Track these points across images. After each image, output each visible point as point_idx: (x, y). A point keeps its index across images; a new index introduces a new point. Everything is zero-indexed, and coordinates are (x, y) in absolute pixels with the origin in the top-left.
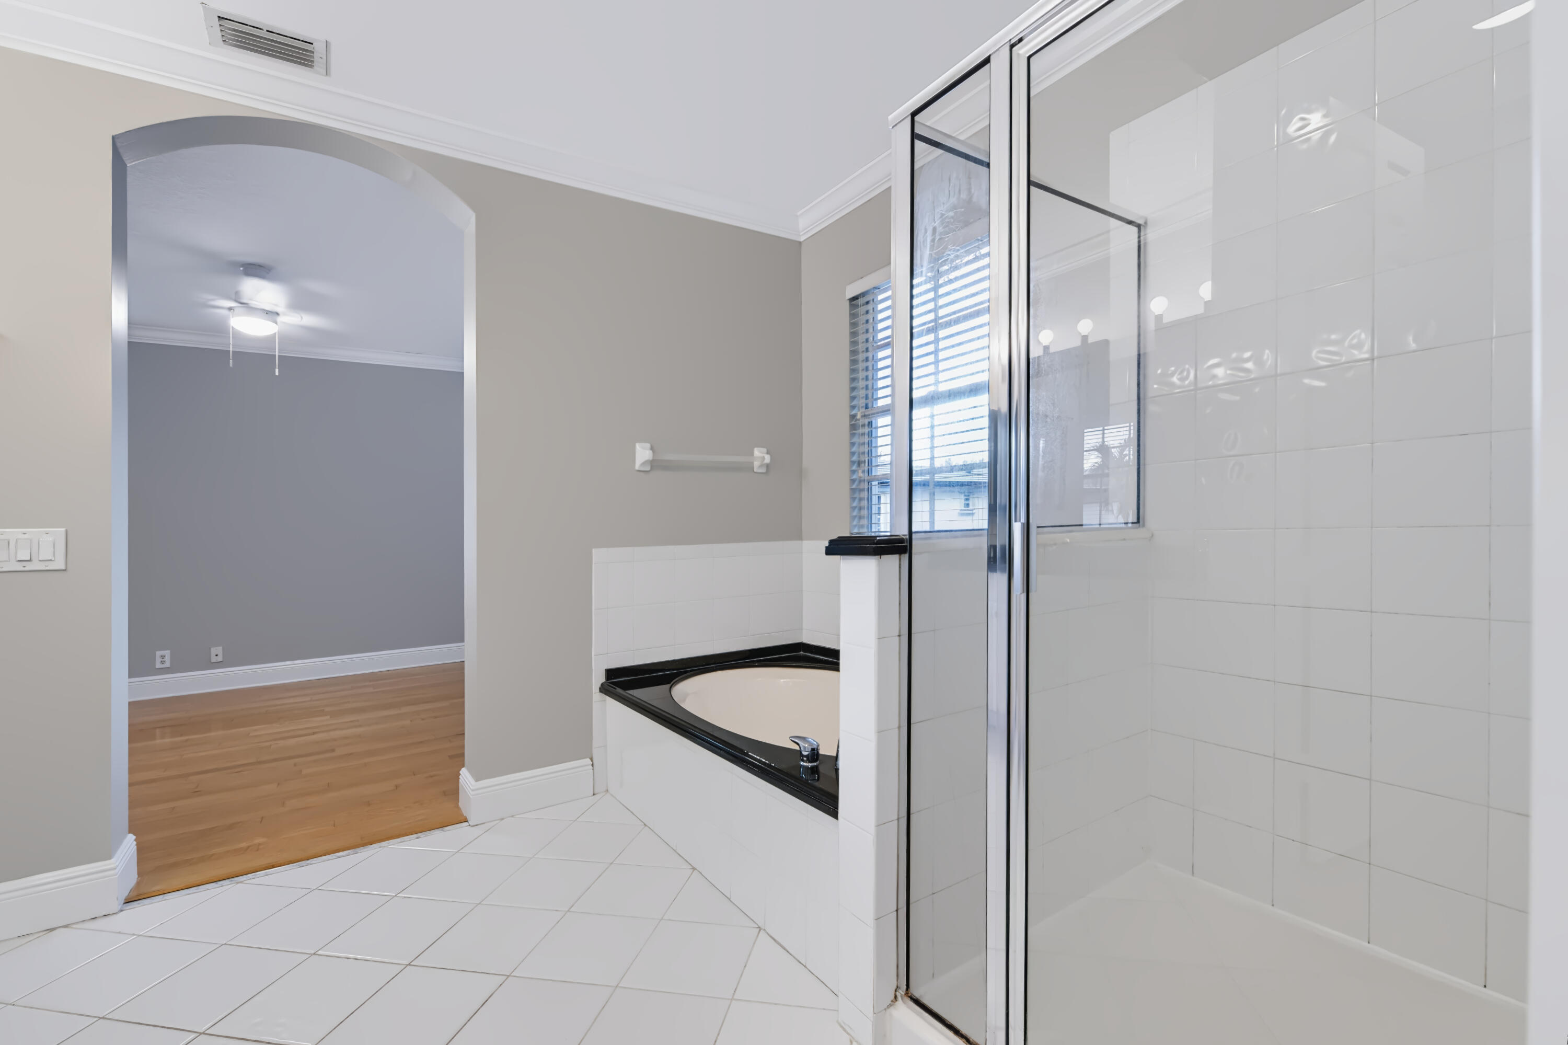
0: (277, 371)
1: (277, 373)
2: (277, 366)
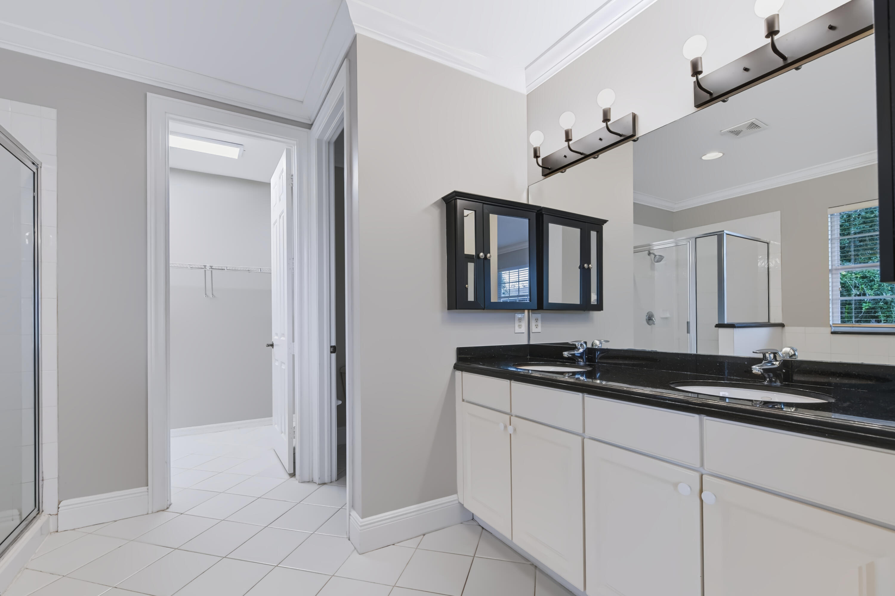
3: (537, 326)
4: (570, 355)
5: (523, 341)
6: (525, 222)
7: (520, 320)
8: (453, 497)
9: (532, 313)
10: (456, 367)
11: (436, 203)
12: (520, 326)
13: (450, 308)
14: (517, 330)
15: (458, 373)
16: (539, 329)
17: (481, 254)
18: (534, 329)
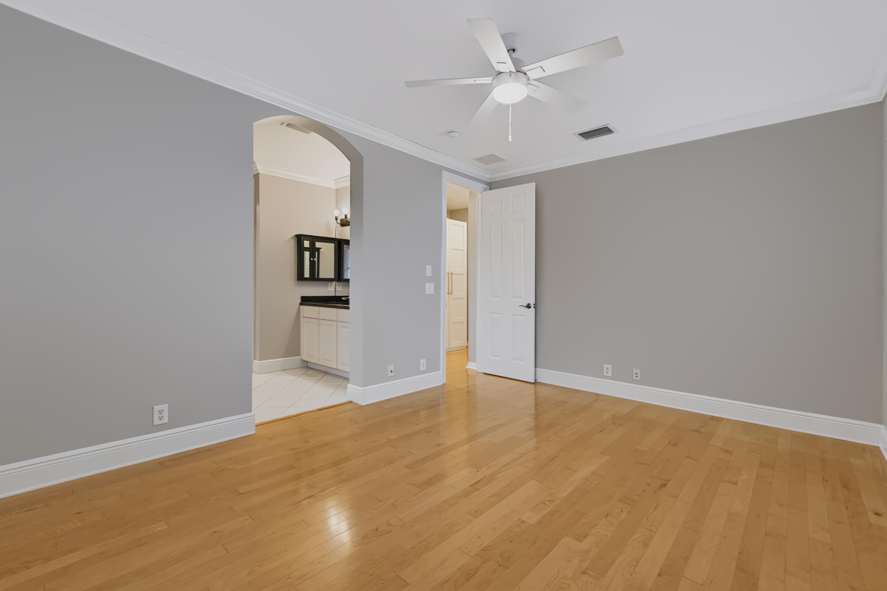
0: (510, 137)
1: (510, 140)
2: (510, 134)
3: (339, 288)
4: (345, 299)
5: (333, 295)
6: (332, 245)
7: (331, 285)
8: (299, 357)
9: (337, 283)
10: (301, 304)
11: (293, 237)
12: (331, 288)
13: (298, 280)
14: (330, 289)
15: (301, 307)
16: (341, 289)
17: (312, 259)
18: (338, 289)
